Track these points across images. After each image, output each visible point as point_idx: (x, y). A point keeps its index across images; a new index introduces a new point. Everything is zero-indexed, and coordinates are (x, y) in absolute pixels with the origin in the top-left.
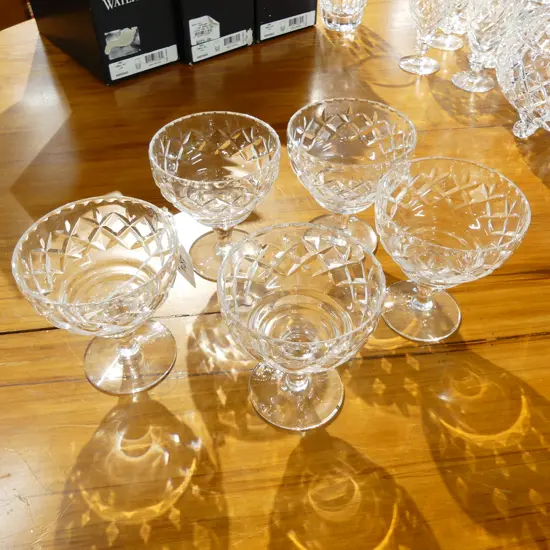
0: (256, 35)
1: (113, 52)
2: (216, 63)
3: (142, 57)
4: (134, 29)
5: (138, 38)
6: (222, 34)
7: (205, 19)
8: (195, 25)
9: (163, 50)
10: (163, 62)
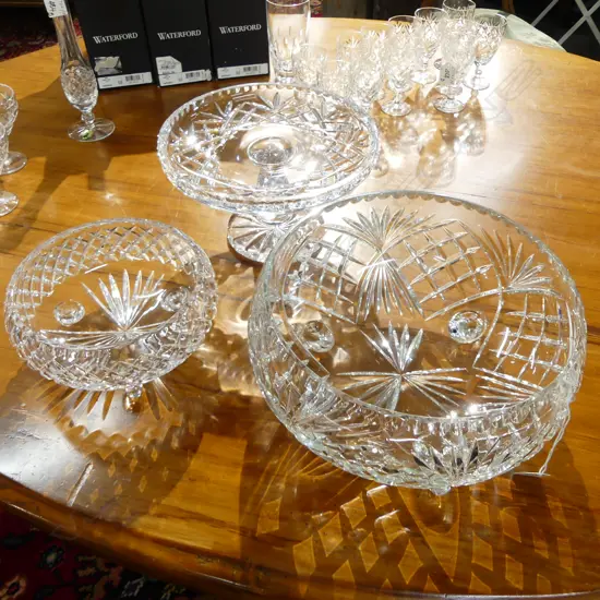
0: (214, 74)
1: (100, 71)
2: (176, 90)
3: (123, 77)
4: (117, 58)
5: (120, 64)
6: (184, 70)
7: (169, 58)
8: (160, 61)
9: (140, 74)
10: (140, 82)
